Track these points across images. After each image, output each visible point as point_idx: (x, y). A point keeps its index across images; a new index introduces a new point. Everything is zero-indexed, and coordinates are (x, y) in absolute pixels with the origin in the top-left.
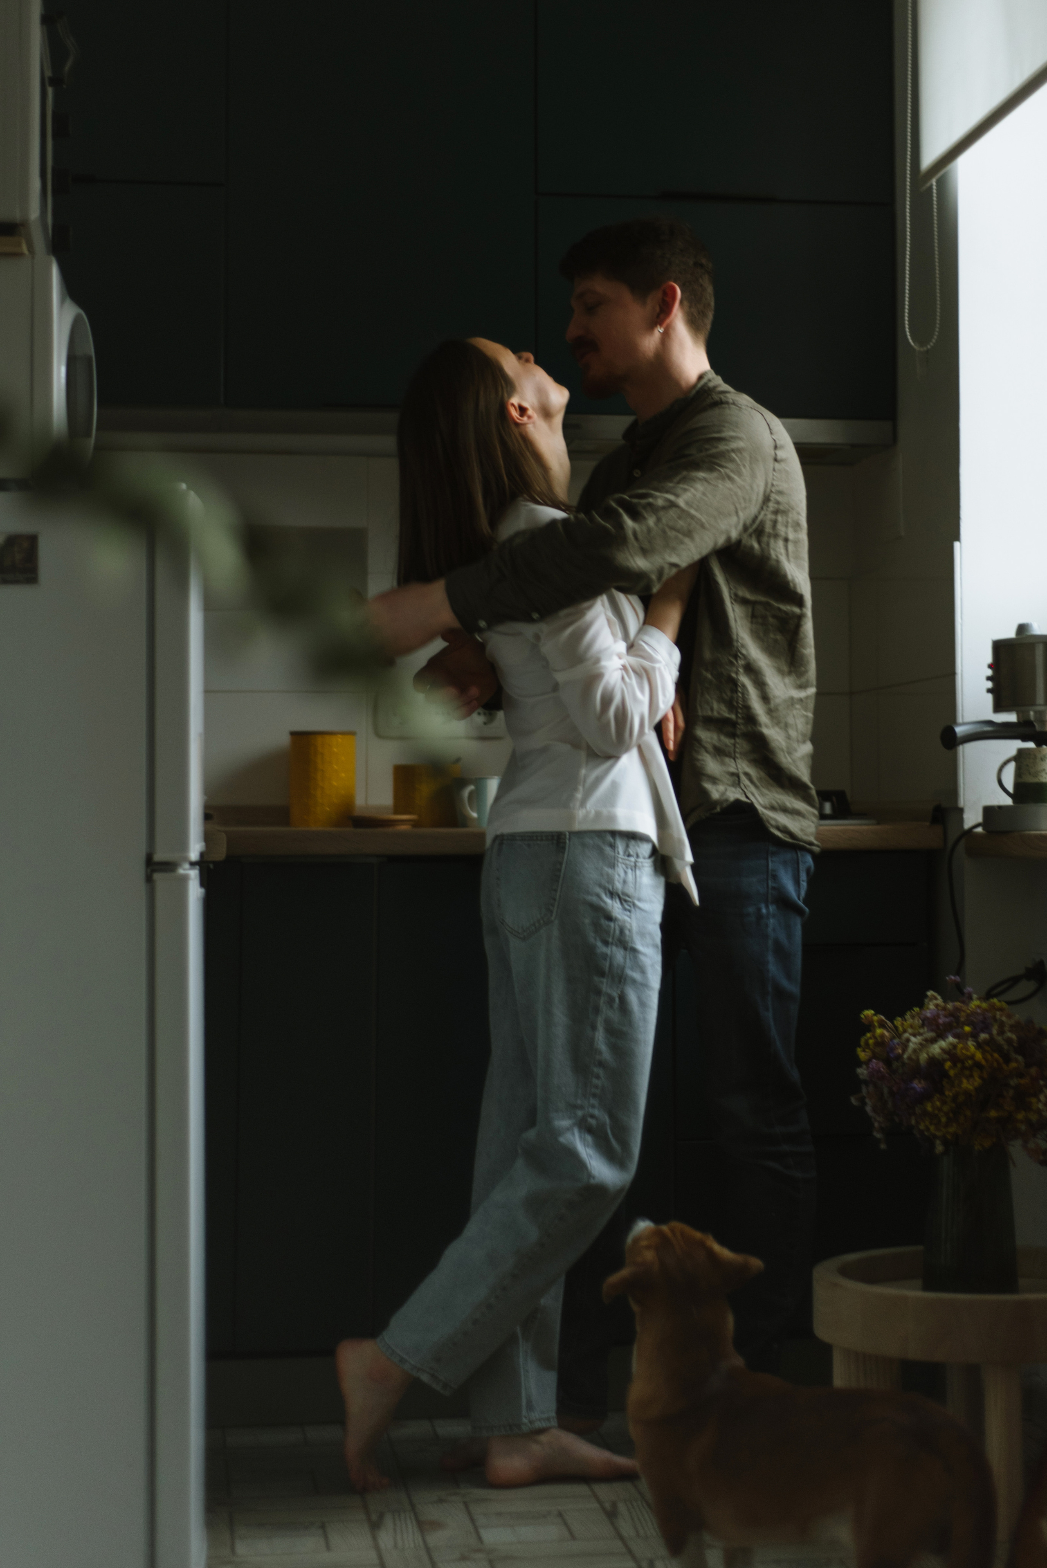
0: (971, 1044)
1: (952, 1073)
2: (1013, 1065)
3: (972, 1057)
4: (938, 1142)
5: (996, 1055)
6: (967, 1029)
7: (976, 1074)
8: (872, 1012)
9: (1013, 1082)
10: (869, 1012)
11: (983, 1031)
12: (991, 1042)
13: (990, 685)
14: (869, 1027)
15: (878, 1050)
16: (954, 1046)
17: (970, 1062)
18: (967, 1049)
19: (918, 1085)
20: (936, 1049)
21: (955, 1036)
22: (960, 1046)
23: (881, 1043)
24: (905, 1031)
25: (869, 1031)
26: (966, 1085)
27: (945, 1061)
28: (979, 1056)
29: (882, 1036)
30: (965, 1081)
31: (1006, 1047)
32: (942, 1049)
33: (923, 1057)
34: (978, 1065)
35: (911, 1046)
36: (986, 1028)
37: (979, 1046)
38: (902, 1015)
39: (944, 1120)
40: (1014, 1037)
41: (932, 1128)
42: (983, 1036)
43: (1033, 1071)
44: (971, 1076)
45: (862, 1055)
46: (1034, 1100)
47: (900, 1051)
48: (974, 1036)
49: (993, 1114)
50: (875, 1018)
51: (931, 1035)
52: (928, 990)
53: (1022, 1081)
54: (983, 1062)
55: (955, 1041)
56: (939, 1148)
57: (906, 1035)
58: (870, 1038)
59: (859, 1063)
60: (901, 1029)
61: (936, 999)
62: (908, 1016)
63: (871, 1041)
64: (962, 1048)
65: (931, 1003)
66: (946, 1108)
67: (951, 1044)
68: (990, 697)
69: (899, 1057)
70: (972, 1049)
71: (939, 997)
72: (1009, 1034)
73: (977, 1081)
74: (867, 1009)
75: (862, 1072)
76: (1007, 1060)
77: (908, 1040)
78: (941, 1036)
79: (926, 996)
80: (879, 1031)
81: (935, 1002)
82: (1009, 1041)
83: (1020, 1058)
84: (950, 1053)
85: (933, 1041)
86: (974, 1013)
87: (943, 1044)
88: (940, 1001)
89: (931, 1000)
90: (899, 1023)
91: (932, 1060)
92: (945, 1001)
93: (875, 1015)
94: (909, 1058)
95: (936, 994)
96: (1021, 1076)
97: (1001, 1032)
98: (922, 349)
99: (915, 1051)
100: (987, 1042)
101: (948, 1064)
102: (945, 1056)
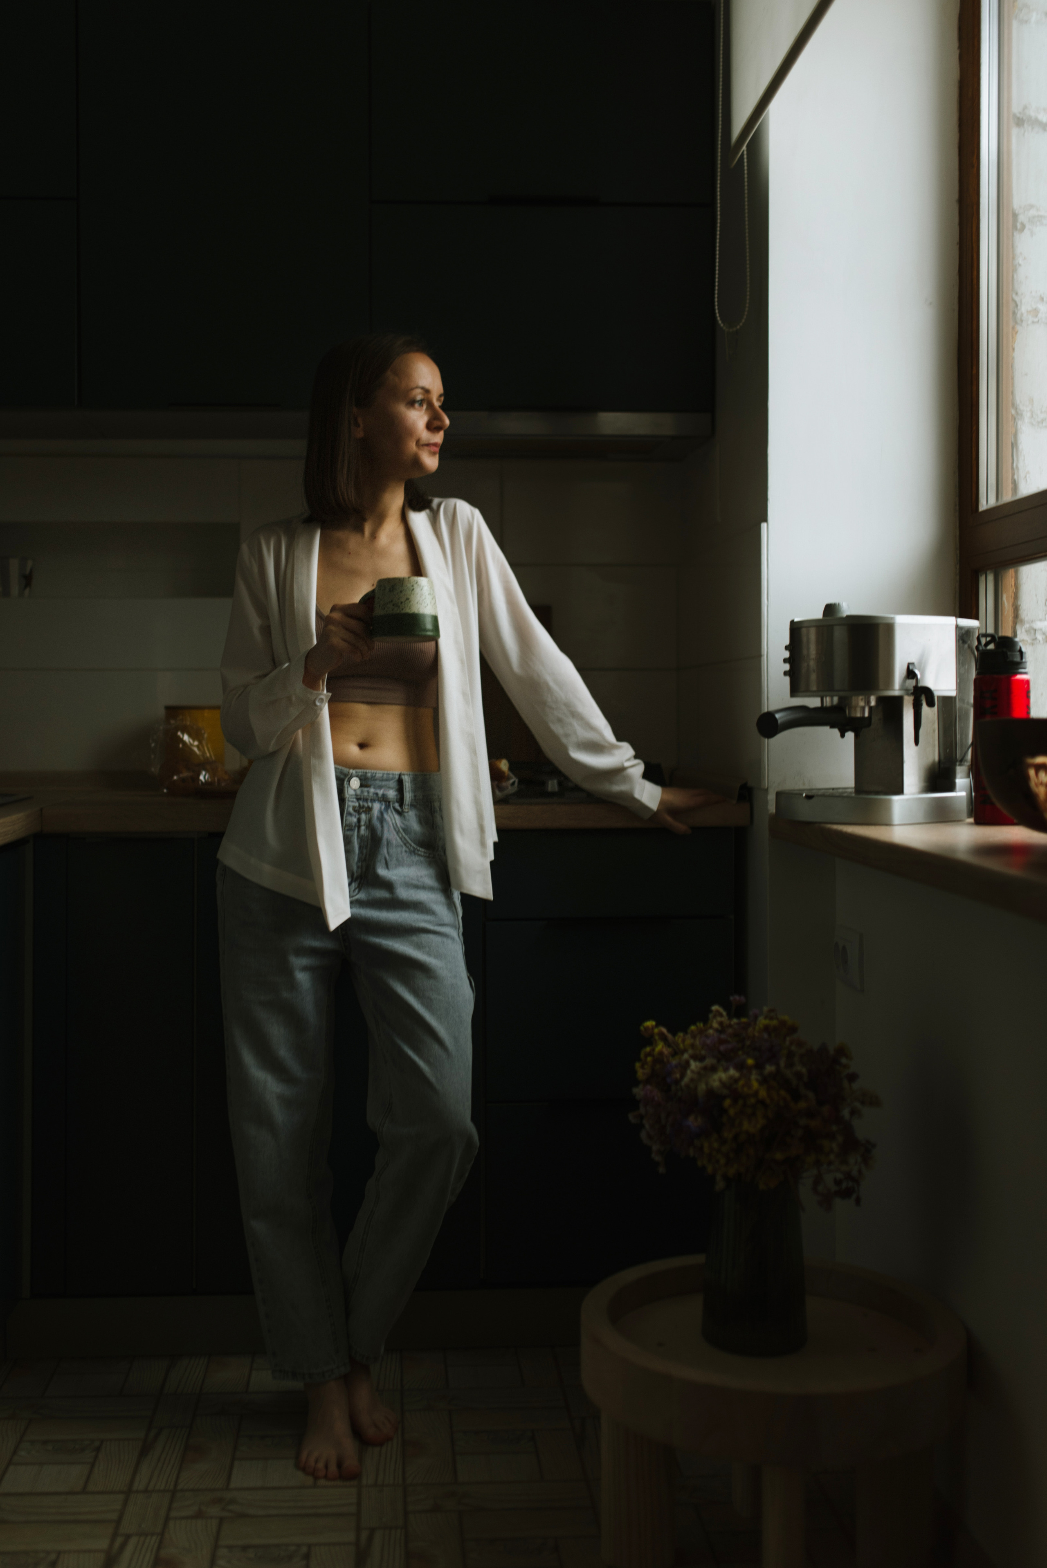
0: (754, 1077)
1: (732, 1111)
2: (802, 1105)
3: (755, 1095)
4: (718, 1179)
5: (783, 1093)
6: (751, 1059)
7: (759, 1114)
8: (654, 1023)
9: (802, 1122)
10: (650, 1023)
11: (769, 1061)
12: (777, 1076)
13: (787, 667)
14: (649, 1041)
15: (655, 1069)
16: (736, 1081)
17: (753, 1100)
18: (750, 1085)
19: (694, 1121)
20: (716, 1081)
21: (736, 1068)
22: (742, 1080)
23: (659, 1060)
24: (685, 1051)
25: (648, 1045)
26: (746, 1126)
27: (724, 1096)
28: (763, 1093)
29: (662, 1052)
30: (746, 1121)
31: (794, 1082)
32: (720, 1080)
33: (702, 1087)
34: (761, 1104)
35: (690, 1071)
36: (773, 1058)
37: (764, 1081)
38: (684, 1029)
39: (723, 1161)
40: (804, 1070)
41: (711, 1166)
42: (769, 1068)
44: (754, 1116)
45: (640, 1073)
47: (678, 1076)
48: (759, 1066)
49: (779, 1156)
50: (657, 1030)
51: (712, 1062)
52: (713, 1004)
53: (814, 1121)
54: (768, 1101)
55: (736, 1073)
56: (720, 1185)
57: (686, 1057)
58: (649, 1053)
59: (637, 1083)
60: (681, 1047)
61: (721, 1015)
62: (689, 1031)
63: (650, 1057)
64: (744, 1083)
65: (715, 1021)
66: (724, 1149)
67: (731, 1078)
68: (787, 679)
69: (677, 1083)
70: (755, 1085)
71: (724, 1013)
72: (799, 1067)
73: (760, 1122)
74: (649, 1018)
75: (639, 1092)
76: (796, 1097)
77: (687, 1064)
78: (722, 1067)
79: (711, 1011)
80: (659, 1046)
81: (719, 1019)
82: (799, 1075)
83: (810, 1095)
84: (731, 1089)
85: (714, 1070)
87: (723, 1075)
88: (725, 1019)
89: (715, 1017)
90: (680, 1040)
91: (710, 1092)
92: (730, 1017)
93: (657, 1026)
94: (687, 1087)
95: (721, 1010)
96: (812, 1116)
97: (790, 1064)
98: (731, 330)
99: (692, 1080)
100: (771, 1076)
101: (727, 1102)
102: (725, 1092)
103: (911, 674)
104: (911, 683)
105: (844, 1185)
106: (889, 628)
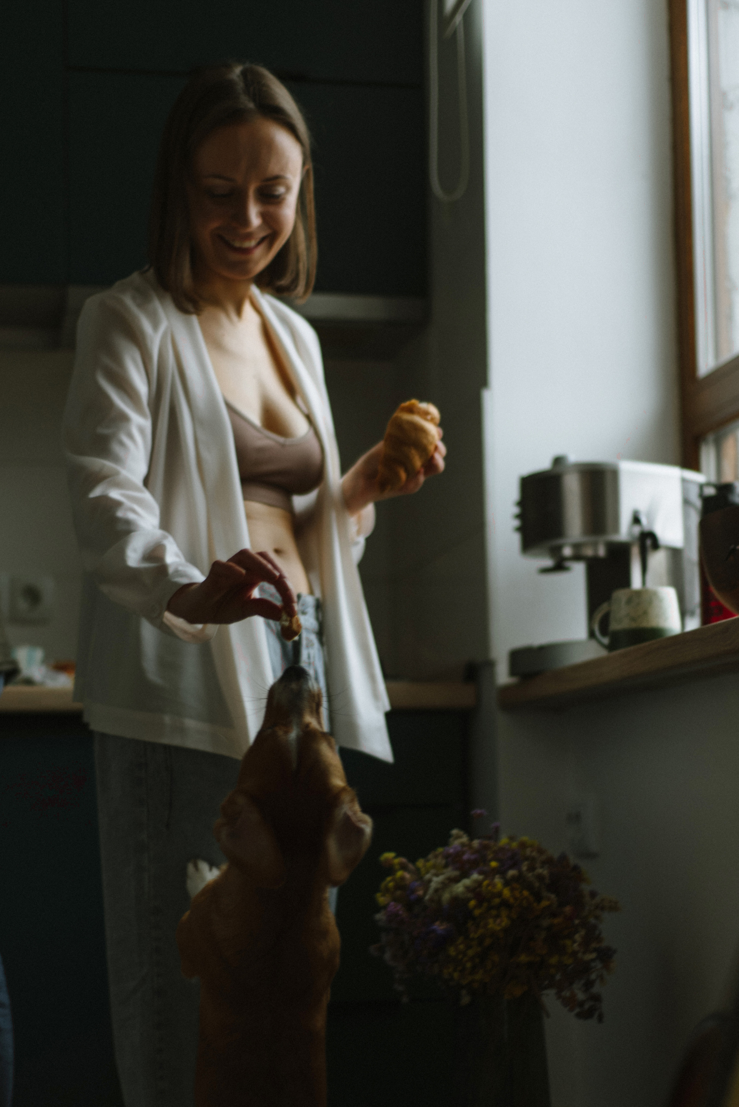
0: (498, 881)
1: (477, 912)
2: (545, 903)
3: (500, 894)
4: (464, 992)
5: (526, 893)
6: (494, 864)
7: (504, 913)
8: (393, 855)
9: (545, 923)
10: (389, 855)
11: (511, 867)
12: (519, 879)
14: (390, 870)
15: (399, 893)
16: (479, 884)
17: (497, 901)
18: (494, 886)
19: (439, 927)
20: (459, 888)
21: (480, 873)
22: (486, 883)
23: (401, 885)
24: (427, 872)
25: (388, 875)
26: (492, 925)
27: (469, 900)
28: (506, 892)
29: (402, 878)
30: (491, 921)
31: (537, 884)
32: (466, 888)
33: (446, 896)
34: (505, 904)
35: (433, 885)
36: (515, 865)
37: (507, 883)
38: (424, 855)
39: (468, 966)
40: (545, 873)
41: (456, 975)
42: (512, 873)
43: (568, 909)
44: (498, 916)
45: (382, 899)
46: (568, 942)
47: (421, 893)
48: (501, 872)
49: (523, 958)
50: (397, 861)
51: (456, 873)
52: (453, 828)
53: (556, 921)
54: (512, 901)
55: (481, 877)
56: (465, 999)
57: (428, 876)
58: (390, 881)
59: (378, 908)
60: (423, 870)
61: (461, 837)
62: (430, 856)
63: (391, 884)
64: (488, 885)
65: (455, 841)
66: (470, 953)
67: (476, 882)
68: (518, 535)
69: (420, 900)
70: (499, 885)
71: (464, 836)
72: (540, 871)
73: (505, 922)
74: (390, 850)
75: (380, 917)
76: (539, 898)
77: (430, 881)
78: (465, 875)
79: (451, 836)
80: (399, 874)
81: (460, 840)
82: (540, 878)
83: (553, 896)
84: (475, 890)
85: (456, 880)
86: (502, 849)
87: (466, 882)
88: (465, 839)
89: (455, 838)
90: (421, 864)
91: (455, 900)
92: (471, 839)
93: (396, 857)
94: (431, 900)
95: (461, 833)
96: (554, 915)
97: (532, 868)
99: (436, 891)
100: (514, 879)
101: (472, 903)
102: (470, 895)
103: (636, 520)
104: (637, 530)
105: (587, 1006)
106: (614, 473)
